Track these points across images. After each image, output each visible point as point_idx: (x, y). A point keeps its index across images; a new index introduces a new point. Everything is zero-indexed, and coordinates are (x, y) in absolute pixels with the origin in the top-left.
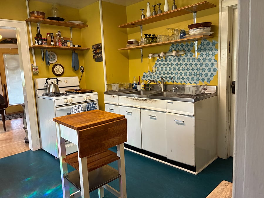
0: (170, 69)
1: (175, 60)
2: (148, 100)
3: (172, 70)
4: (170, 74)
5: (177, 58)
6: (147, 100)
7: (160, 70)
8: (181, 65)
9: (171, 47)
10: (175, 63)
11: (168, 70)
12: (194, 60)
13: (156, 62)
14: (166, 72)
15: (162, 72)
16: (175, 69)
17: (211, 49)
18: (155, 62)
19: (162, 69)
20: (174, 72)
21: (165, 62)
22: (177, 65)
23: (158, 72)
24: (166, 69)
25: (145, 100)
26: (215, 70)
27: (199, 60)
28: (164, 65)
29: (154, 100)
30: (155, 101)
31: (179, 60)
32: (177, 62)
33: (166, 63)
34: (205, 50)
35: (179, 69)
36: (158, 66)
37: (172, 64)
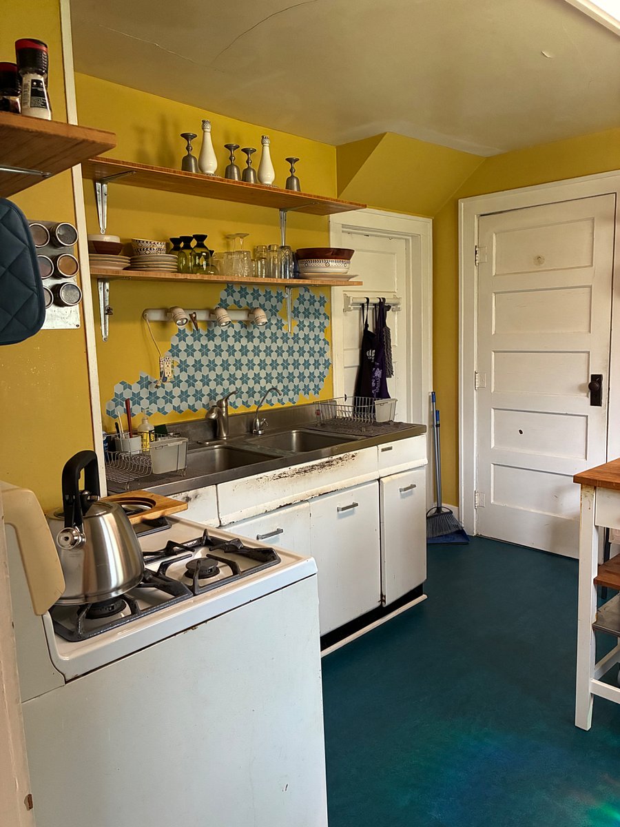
0: (225, 365)
1: (238, 337)
2: (334, 463)
3: (232, 369)
4: (226, 383)
5: (244, 332)
6: (330, 463)
7: (191, 371)
8: (256, 351)
9: (223, 295)
10: (237, 346)
11: (219, 370)
12: (285, 338)
13: (175, 341)
14: (212, 376)
15: (198, 376)
16: (238, 365)
17: (317, 314)
18: (169, 340)
19: (198, 366)
20: (239, 374)
21: (209, 340)
22: (244, 351)
23: (184, 377)
24: (211, 366)
25: (324, 466)
26: (328, 364)
27: (296, 338)
28: (204, 350)
29: (350, 456)
30: (353, 456)
31: (250, 337)
32: (244, 341)
33: (211, 345)
34: (307, 314)
35: (251, 365)
36: (183, 356)
37: (231, 350)
